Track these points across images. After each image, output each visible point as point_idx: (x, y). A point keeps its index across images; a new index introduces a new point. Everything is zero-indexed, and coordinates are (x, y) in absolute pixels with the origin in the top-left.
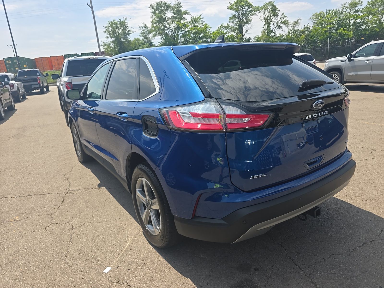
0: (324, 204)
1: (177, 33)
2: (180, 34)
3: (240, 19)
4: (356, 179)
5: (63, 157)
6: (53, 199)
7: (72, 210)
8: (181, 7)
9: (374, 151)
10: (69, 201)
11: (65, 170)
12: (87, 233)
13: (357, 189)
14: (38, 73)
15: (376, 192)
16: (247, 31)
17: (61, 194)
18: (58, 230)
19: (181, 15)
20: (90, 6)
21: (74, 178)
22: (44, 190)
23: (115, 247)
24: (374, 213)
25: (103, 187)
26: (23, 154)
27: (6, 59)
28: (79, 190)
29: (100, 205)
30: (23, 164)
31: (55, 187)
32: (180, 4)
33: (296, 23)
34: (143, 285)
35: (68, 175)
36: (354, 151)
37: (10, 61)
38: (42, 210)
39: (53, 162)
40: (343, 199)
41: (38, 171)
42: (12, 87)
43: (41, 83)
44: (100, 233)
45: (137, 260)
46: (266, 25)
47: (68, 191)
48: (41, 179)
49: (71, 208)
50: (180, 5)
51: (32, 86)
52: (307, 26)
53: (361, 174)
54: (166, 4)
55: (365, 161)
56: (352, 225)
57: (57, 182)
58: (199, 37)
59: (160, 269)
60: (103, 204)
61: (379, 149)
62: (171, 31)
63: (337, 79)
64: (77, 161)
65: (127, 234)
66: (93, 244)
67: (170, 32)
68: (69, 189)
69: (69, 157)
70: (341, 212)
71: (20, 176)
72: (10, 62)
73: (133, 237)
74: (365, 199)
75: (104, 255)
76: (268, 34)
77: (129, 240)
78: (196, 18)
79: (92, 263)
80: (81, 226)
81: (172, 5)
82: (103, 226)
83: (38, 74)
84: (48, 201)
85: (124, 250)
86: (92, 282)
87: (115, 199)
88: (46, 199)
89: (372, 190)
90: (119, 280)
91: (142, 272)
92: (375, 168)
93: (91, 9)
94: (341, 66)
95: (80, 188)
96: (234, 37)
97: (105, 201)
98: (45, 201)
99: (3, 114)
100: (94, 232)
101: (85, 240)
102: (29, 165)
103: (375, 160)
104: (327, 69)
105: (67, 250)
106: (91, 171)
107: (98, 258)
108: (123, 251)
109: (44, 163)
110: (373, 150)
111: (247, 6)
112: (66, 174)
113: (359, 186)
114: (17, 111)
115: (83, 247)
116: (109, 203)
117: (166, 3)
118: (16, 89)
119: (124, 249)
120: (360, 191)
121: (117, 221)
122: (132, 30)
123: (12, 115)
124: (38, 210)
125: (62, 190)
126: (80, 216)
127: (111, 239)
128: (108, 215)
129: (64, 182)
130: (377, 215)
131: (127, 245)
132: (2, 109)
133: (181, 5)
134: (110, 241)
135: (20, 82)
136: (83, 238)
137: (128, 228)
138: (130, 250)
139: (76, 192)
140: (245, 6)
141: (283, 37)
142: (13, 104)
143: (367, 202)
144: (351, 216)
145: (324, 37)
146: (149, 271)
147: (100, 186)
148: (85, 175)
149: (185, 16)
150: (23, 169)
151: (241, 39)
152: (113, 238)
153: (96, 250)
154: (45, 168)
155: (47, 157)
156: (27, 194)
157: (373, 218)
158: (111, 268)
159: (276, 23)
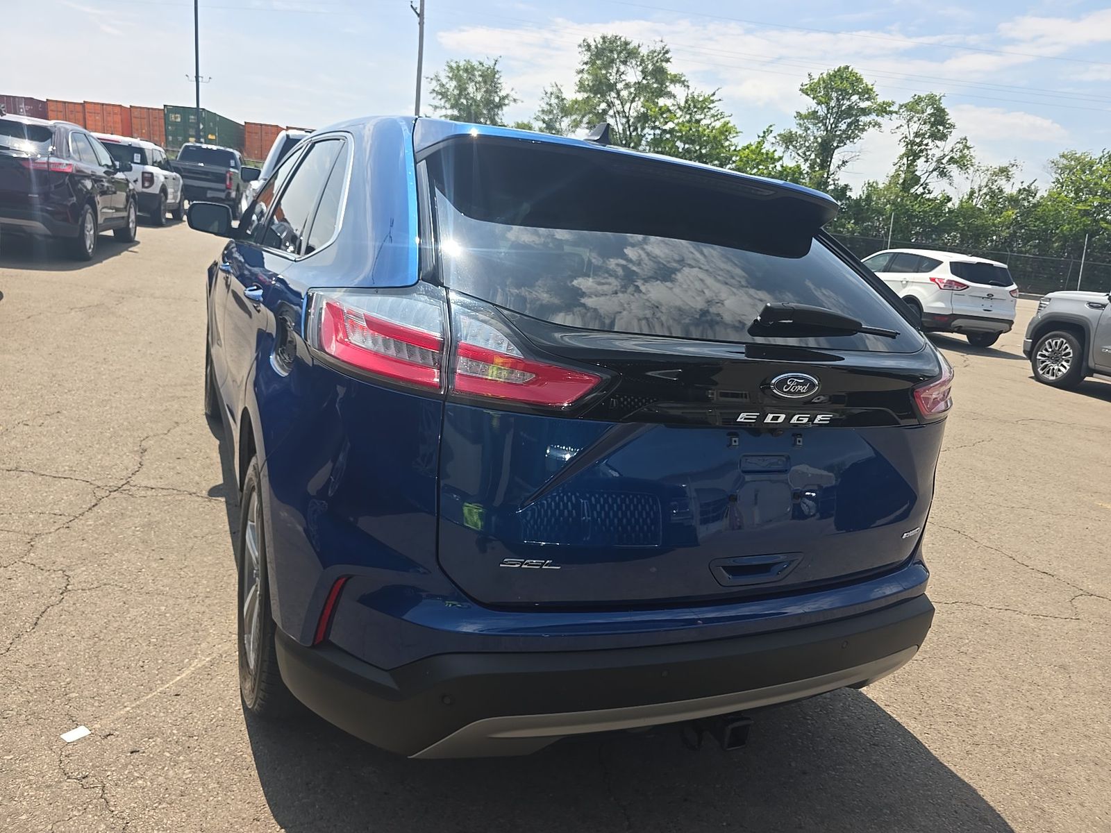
0: (832, 716)
1: (639, 130)
2: (647, 136)
3: (831, 125)
4: (978, 668)
5: (171, 390)
6: (67, 496)
7: (97, 539)
8: (668, 60)
9: (1083, 597)
10: (107, 512)
11: (154, 426)
12: (93, 614)
13: (965, 701)
14: (234, 161)
15: (1023, 727)
16: (844, 163)
17: (98, 487)
18: (22, 585)
19: (662, 83)
20: (418, 11)
21: (161, 453)
22: (63, 467)
23: (139, 676)
24: (981, 793)
25: (220, 499)
26: (77, 358)
27: (170, 110)
28: (152, 488)
29: (182, 544)
30: (57, 385)
31: (96, 464)
32: (667, 52)
33: (1004, 171)
34: (144, 809)
35: (151, 442)
36: (1021, 579)
37: (179, 115)
38: (21, 517)
39: (137, 396)
40: (903, 720)
41: (82, 411)
42: (148, 181)
43: (234, 187)
44: (125, 623)
45: (175, 732)
46: (905, 159)
47: (123, 485)
48: (74, 435)
49: (97, 533)
50: (666, 55)
51: (209, 192)
52: (1029, 187)
53: (1003, 655)
54: (628, 47)
55: (1040, 620)
56: (885, 811)
57: (109, 454)
58: (698, 152)
59: (221, 776)
60: (191, 545)
61: (1104, 595)
62: (624, 120)
63: (1066, 355)
64: (202, 410)
65: (197, 646)
66: (89, 649)
67: (622, 124)
68: (129, 479)
69: (187, 394)
70: (874, 758)
71: (28, 413)
72: (179, 120)
73: (207, 662)
74: (976, 738)
75: (95, 690)
76: (906, 186)
77: (193, 665)
78: (701, 99)
79: (48, 703)
80: (89, 590)
81: (644, 51)
82: (148, 606)
83: (232, 163)
84: (52, 497)
85: (158, 691)
86: (12, 756)
87: (230, 540)
88: (51, 490)
89: (1012, 715)
90: (87, 773)
91: (166, 768)
92: (1061, 649)
93: (417, 19)
94: (1088, 319)
95: (159, 485)
96: (801, 173)
97: (200, 538)
98: (45, 494)
99: (92, 246)
100: (115, 615)
101: (75, 631)
102: (69, 391)
103: (1074, 623)
104: (1042, 321)
105: (9, 646)
106: (218, 447)
107: (74, 692)
108: (155, 693)
109: (113, 394)
110: (1081, 592)
111: (858, 93)
112: (147, 437)
113: (979, 693)
114: (139, 246)
115: (54, 650)
116: (207, 546)
117: (627, 44)
118: (155, 189)
119: (161, 689)
120: (973, 710)
121: (197, 601)
122: (513, 95)
123: (118, 253)
124: (10, 514)
125: (110, 476)
126: (107, 561)
127: (145, 648)
128: (182, 579)
129: (130, 457)
130: (986, 802)
131: (178, 678)
132: (92, 232)
133: (668, 56)
134: (137, 655)
135: (175, 174)
136: (75, 624)
137: (211, 631)
138: (176, 695)
139: (143, 492)
140: (850, 92)
141: (949, 205)
142: (131, 225)
143: (977, 749)
144: (898, 780)
145: (1074, 229)
146: (187, 771)
147: (214, 492)
148: (197, 453)
149: (672, 88)
150: (46, 397)
151: (822, 184)
152: (151, 647)
153: (82, 669)
154: (108, 408)
155: (132, 381)
156: (13, 465)
157: (967, 806)
158: (90, 733)
159: (935, 159)
